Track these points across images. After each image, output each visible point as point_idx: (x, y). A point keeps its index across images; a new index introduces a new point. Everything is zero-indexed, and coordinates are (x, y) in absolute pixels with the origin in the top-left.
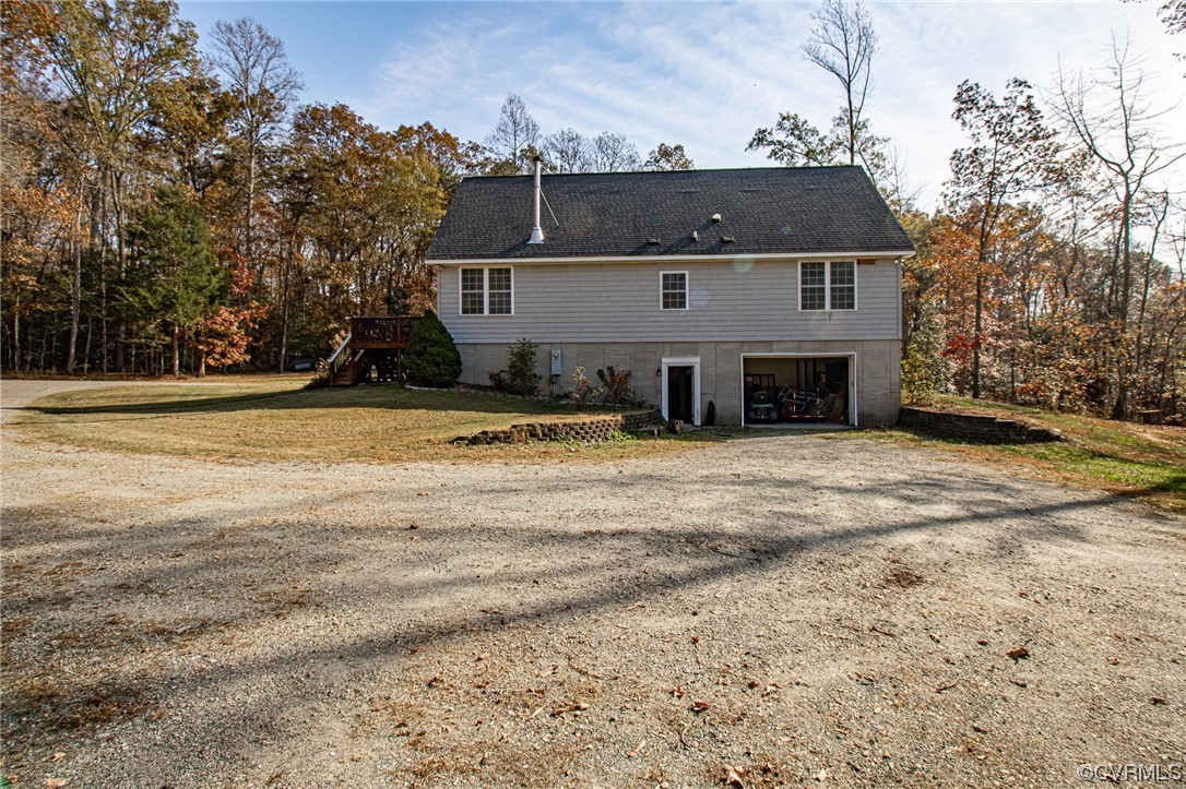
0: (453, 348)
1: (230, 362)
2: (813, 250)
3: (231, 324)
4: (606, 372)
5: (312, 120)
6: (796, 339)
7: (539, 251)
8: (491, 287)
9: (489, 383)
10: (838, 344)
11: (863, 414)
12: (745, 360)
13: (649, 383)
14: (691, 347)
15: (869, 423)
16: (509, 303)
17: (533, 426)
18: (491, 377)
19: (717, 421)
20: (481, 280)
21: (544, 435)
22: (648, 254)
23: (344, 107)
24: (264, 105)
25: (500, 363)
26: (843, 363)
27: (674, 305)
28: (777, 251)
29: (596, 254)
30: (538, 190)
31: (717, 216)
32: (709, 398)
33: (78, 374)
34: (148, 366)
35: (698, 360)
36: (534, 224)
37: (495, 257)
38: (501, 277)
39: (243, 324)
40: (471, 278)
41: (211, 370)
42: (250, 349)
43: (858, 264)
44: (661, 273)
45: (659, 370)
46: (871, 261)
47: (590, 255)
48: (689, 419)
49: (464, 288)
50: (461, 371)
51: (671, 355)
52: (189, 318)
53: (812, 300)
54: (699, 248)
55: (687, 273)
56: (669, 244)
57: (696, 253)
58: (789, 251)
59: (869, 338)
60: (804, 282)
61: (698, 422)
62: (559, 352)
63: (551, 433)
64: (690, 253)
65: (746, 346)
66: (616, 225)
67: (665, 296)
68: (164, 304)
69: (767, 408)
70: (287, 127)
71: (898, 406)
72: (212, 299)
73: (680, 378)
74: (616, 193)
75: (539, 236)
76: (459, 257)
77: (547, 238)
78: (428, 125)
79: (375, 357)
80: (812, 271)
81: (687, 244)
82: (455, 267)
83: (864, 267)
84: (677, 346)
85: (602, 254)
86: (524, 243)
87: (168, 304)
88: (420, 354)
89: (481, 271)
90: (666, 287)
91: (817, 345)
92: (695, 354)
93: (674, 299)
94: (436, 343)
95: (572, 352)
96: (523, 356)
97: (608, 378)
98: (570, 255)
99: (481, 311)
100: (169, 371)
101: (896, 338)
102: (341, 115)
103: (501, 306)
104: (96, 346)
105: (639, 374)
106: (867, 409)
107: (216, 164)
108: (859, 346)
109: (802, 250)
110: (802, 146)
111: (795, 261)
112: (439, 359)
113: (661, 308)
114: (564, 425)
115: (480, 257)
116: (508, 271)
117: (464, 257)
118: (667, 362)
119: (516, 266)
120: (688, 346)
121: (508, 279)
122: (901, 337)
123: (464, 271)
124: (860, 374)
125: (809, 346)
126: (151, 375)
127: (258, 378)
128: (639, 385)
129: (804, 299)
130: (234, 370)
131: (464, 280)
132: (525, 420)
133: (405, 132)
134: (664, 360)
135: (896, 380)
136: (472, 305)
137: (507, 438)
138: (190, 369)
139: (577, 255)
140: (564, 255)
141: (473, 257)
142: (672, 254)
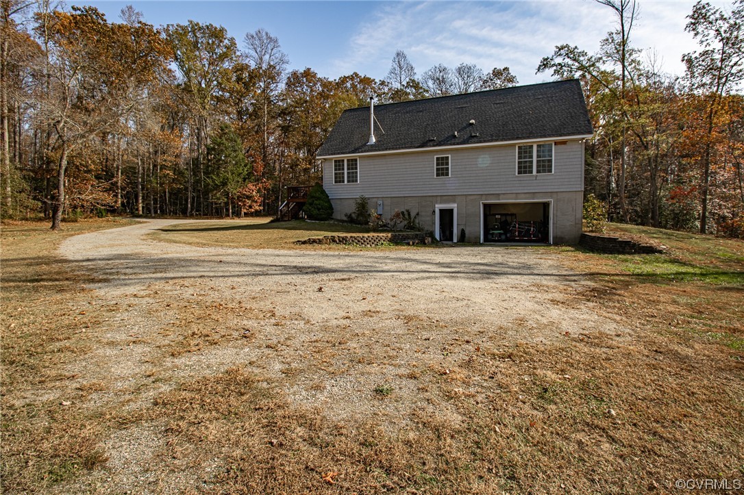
0: (328, 201)
1: (253, 210)
2: (524, 138)
3: (253, 191)
4: (406, 213)
5: (295, 80)
6: (514, 192)
7: (373, 148)
8: (348, 169)
9: (345, 218)
10: (541, 195)
11: (557, 237)
12: (485, 206)
13: (428, 219)
14: (452, 198)
15: (559, 242)
16: (357, 177)
17: (334, 237)
18: (346, 215)
19: (466, 239)
20: (343, 165)
21: (340, 241)
22: (427, 146)
23: (309, 69)
24: (271, 74)
25: (351, 208)
26: (546, 206)
27: (443, 175)
28: (502, 140)
29: (399, 149)
30: (372, 115)
31: (473, 121)
32: (462, 227)
33: (191, 216)
34: (218, 213)
35: (456, 205)
36: (370, 134)
37: (349, 153)
38: (353, 163)
39: (259, 191)
40: (339, 164)
41: (246, 215)
42: (263, 204)
43: (555, 144)
44: (435, 157)
45: (434, 212)
46: (564, 143)
47: (396, 149)
48: (451, 239)
49: (335, 170)
50: (333, 212)
51: (441, 203)
52: (234, 189)
53: (524, 168)
54: (457, 141)
55: (450, 156)
56: (440, 140)
57: (454, 144)
58: (510, 140)
59: (562, 190)
60: (519, 158)
61: (455, 240)
62: (381, 202)
63: (343, 241)
64: (451, 144)
65: (484, 197)
66: (415, 131)
67: (438, 169)
68: (222, 182)
69: (499, 233)
70: (282, 86)
71: (580, 233)
72: (244, 180)
73: (446, 215)
74: (421, 111)
75: (373, 140)
76: (332, 154)
77: (377, 141)
78: (356, 74)
79: (300, 206)
80: (525, 152)
81: (451, 139)
82: (331, 159)
83: (559, 146)
84: (444, 198)
85: (403, 148)
86: (365, 145)
87: (224, 184)
88: (311, 204)
89: (343, 161)
90: (438, 164)
91: (527, 195)
92: (454, 202)
93: (442, 171)
94: (318, 199)
95: (388, 202)
96: (363, 205)
97: (407, 216)
98: (386, 149)
99: (343, 182)
100: (228, 215)
101: (580, 190)
102: (307, 73)
103: (353, 178)
104: (199, 203)
105: (423, 214)
106: (559, 234)
107: (251, 109)
108: (555, 196)
109: (518, 138)
111: (514, 145)
112: (320, 207)
113: (435, 177)
114: (351, 237)
115: (342, 153)
116: (356, 160)
117: (334, 154)
118: (438, 207)
119: (360, 157)
120: (450, 197)
121: (356, 164)
122: (583, 190)
123: (335, 161)
124: (555, 212)
125: (523, 196)
126: (221, 217)
127: (261, 219)
128: (423, 221)
129: (519, 168)
130: (257, 214)
131: (335, 166)
132: (330, 234)
133: (344, 80)
134: (436, 206)
135: (579, 215)
136: (339, 179)
137: (320, 242)
138: (237, 214)
139: (390, 149)
140: (383, 150)
141: (339, 154)
142: (440, 146)
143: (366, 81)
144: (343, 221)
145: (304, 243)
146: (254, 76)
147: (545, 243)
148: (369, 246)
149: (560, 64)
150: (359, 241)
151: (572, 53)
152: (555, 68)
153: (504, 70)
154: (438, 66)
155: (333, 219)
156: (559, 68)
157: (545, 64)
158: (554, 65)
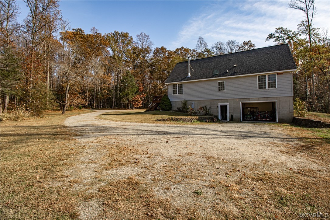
0: (170, 102)
1: (138, 106)
2: (261, 72)
3: (139, 98)
4: (204, 107)
5: (157, 51)
6: (257, 97)
7: (190, 79)
8: (179, 88)
9: (177, 110)
10: (271, 98)
11: (280, 119)
12: (243, 104)
13: (215, 110)
14: (227, 100)
15: (282, 121)
16: (182, 91)
17: (172, 118)
18: (177, 108)
19: (234, 119)
20: (176, 87)
21: (175, 120)
22: (214, 77)
23: (163, 47)
24: (148, 50)
25: (180, 105)
26: (274, 104)
27: (222, 90)
28: (250, 73)
29: (201, 79)
30: (189, 65)
31: (235, 65)
32: (232, 114)
33: (114, 109)
34: (124, 108)
35: (228, 104)
36: (188, 73)
37: (179, 81)
38: (180, 86)
39: (141, 98)
40: (174, 86)
41: (136, 108)
42: (143, 104)
43: (277, 75)
44: (218, 82)
45: (218, 107)
46: (282, 73)
47: (200, 79)
48: (226, 120)
49: (173, 89)
50: (172, 107)
51: (221, 103)
52: (131, 97)
53: (262, 86)
54: (228, 74)
55: (225, 81)
56: (220, 74)
57: (227, 76)
58: (254, 73)
59: (282, 96)
60: (259, 81)
61: (228, 120)
62: (193, 102)
63: (176, 120)
64: (225, 76)
65: (242, 100)
66: (208, 71)
67: (219, 87)
68: (126, 95)
69: (250, 117)
70: (152, 54)
71: (292, 117)
72: (135, 93)
73: (224, 108)
74: (211, 62)
75: (190, 75)
76: (172, 82)
77: (191, 76)
78: (182, 47)
79: (158, 104)
80: (262, 78)
81: (225, 74)
82: (171, 84)
83: (279, 75)
84: (223, 100)
85: (203, 78)
86: (186, 77)
87: (127, 95)
88: (162, 104)
89: (176, 85)
90: (219, 85)
91: (264, 99)
92: (227, 102)
93: (221, 88)
94: (166, 101)
95: (196, 102)
96: (185, 104)
97: (205, 109)
98: (195, 79)
99: (177, 94)
100: (128, 108)
101: (291, 96)
102: (162, 49)
103: (180, 92)
104: (117, 103)
105: (213, 108)
106: (281, 117)
107: (138, 64)
108: (278, 99)
109: (258, 72)
110: (286, 36)
111: (256, 75)
112: (166, 105)
113: (218, 91)
114: (180, 118)
115: (176, 81)
116: (182, 84)
117: (173, 82)
118: (220, 104)
119: (184, 83)
120: (225, 100)
121: (182, 86)
122: (293, 96)
123: (173, 85)
124: (279, 107)
125: (261, 99)
126: (125, 109)
127: (142, 110)
128: (213, 111)
129: (259, 86)
130: (140, 108)
131: (173, 87)
132: (171, 117)
133: (177, 50)
134: (219, 104)
135: (291, 108)
136: (174, 93)
137: (166, 120)
138: (132, 108)
139: (197, 79)
140: (194, 80)
141: (174, 82)
142: (220, 77)
143: (187, 50)
144: (176, 111)
145: (160, 120)
146: (141, 51)
147: (274, 122)
148: (188, 122)
149: (277, 37)
150: (183, 120)
151: (284, 31)
152: (275, 38)
153: (249, 42)
154: (218, 42)
155: (172, 110)
156: (277, 39)
157: (270, 37)
158: (275, 37)
